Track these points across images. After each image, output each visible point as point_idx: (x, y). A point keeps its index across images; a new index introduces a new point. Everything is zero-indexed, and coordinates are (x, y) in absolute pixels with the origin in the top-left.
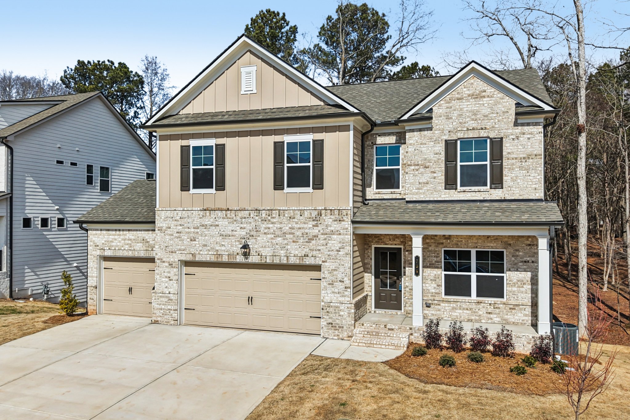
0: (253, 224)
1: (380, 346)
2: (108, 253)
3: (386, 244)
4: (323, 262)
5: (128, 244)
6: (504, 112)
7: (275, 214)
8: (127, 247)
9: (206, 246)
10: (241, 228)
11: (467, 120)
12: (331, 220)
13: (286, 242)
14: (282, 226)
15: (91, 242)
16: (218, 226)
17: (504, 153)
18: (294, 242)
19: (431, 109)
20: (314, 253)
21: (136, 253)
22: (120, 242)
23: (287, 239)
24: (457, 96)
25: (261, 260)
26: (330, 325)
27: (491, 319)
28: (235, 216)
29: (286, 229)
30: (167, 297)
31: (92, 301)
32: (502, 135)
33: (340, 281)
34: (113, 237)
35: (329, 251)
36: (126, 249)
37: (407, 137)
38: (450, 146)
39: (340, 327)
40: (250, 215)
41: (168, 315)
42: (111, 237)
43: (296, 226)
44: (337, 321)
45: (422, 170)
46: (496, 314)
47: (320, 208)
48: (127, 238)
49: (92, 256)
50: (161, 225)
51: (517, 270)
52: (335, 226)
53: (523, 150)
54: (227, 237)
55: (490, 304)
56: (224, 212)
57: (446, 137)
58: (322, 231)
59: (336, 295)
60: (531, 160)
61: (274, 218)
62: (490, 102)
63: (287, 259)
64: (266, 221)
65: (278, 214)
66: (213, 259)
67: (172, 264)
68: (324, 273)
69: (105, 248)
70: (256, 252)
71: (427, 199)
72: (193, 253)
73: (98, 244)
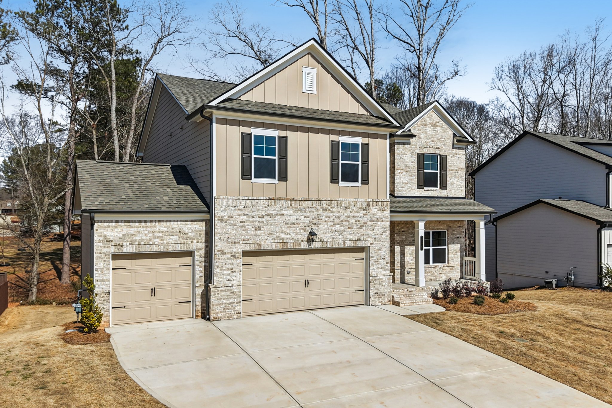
2: (128, 249)
5: (158, 237)
6: (447, 139)
7: (334, 204)
8: (157, 241)
9: (271, 234)
10: (305, 217)
12: (376, 210)
14: (340, 214)
16: (283, 215)
20: (365, 237)
22: (146, 235)
23: (344, 226)
25: (323, 245)
28: (300, 206)
29: (343, 217)
33: (383, 258)
34: (136, 230)
35: (375, 235)
36: (156, 243)
40: (312, 205)
42: (132, 229)
48: (157, 230)
51: (454, 244)
52: (379, 214)
53: (456, 165)
54: (292, 226)
56: (289, 202)
57: (418, 151)
58: (370, 219)
59: (380, 270)
60: (460, 172)
62: (441, 130)
63: (344, 244)
64: (326, 210)
65: (336, 205)
66: (279, 247)
69: (124, 244)
72: (258, 242)
73: (112, 239)
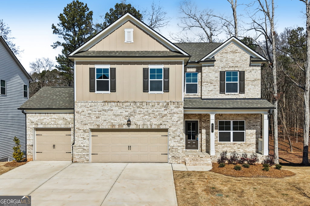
0: (133, 109)
1: (200, 165)
3: (191, 119)
4: (170, 127)
11: (230, 62)
13: (150, 118)
15: (29, 120)
17: (245, 78)
18: (154, 118)
19: (214, 57)
21: (59, 126)
24: (225, 51)
26: (173, 157)
27: (239, 151)
30: (82, 148)
31: (30, 153)
32: (244, 70)
37: (203, 69)
38: (222, 74)
39: (178, 158)
41: (83, 158)
43: (155, 110)
44: (177, 155)
45: (209, 84)
46: (241, 148)
47: (168, 101)
49: (30, 128)
50: (78, 110)
55: (239, 144)
61: (144, 106)
67: (85, 131)
68: (170, 132)
70: (134, 123)
71: (212, 98)
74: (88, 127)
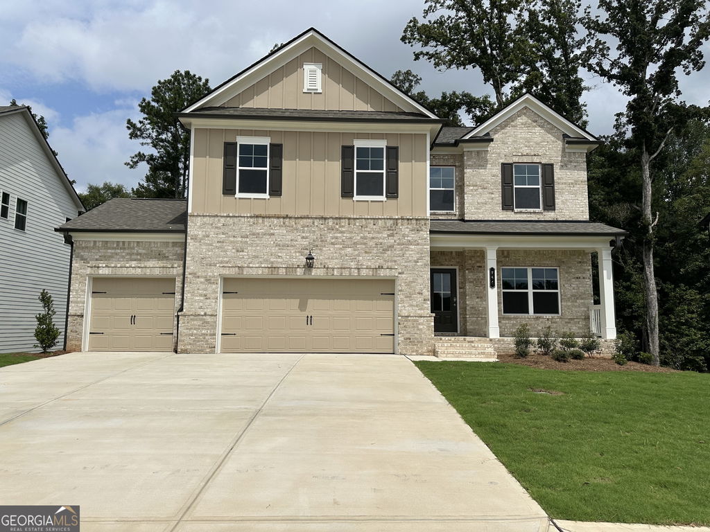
0: (318, 233)
3: (442, 265)
4: (400, 273)
11: (522, 146)
13: (357, 252)
15: (77, 257)
17: (555, 178)
18: (366, 252)
19: (489, 133)
21: (149, 271)
24: (511, 123)
26: (408, 341)
30: (201, 320)
31: (74, 334)
32: (552, 162)
37: (465, 158)
38: (506, 168)
39: (419, 342)
41: (202, 341)
43: (368, 235)
45: (480, 190)
49: (79, 276)
55: (548, 319)
61: (343, 227)
68: (400, 285)
70: (321, 264)
71: (486, 219)
74: (216, 272)
